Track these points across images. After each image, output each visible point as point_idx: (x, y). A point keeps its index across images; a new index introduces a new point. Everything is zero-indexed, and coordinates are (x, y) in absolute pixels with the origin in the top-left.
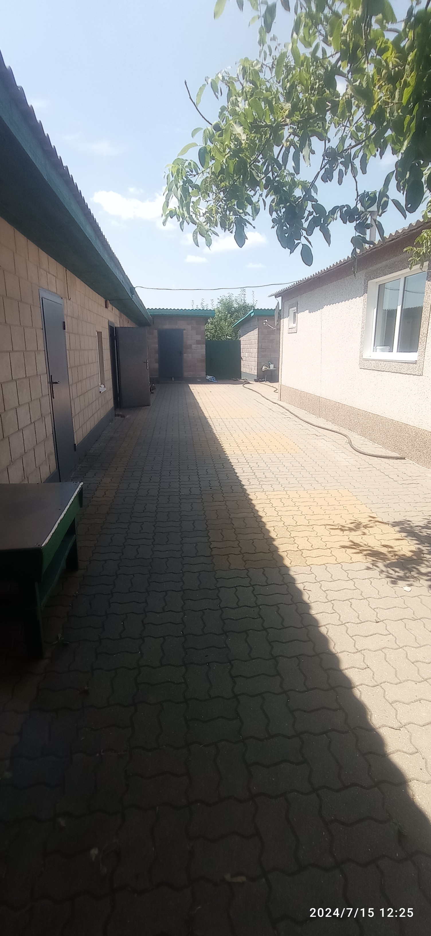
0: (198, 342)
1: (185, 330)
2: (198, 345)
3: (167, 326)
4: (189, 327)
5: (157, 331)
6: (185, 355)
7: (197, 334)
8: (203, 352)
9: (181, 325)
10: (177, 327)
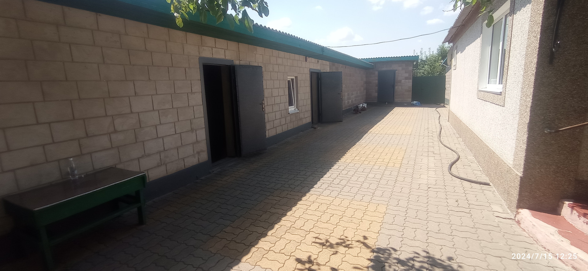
0: (406, 78)
1: (397, 70)
2: (406, 80)
3: (384, 69)
4: (400, 68)
5: (377, 72)
6: (396, 87)
7: (406, 73)
8: (410, 84)
9: (395, 67)
10: (391, 69)
